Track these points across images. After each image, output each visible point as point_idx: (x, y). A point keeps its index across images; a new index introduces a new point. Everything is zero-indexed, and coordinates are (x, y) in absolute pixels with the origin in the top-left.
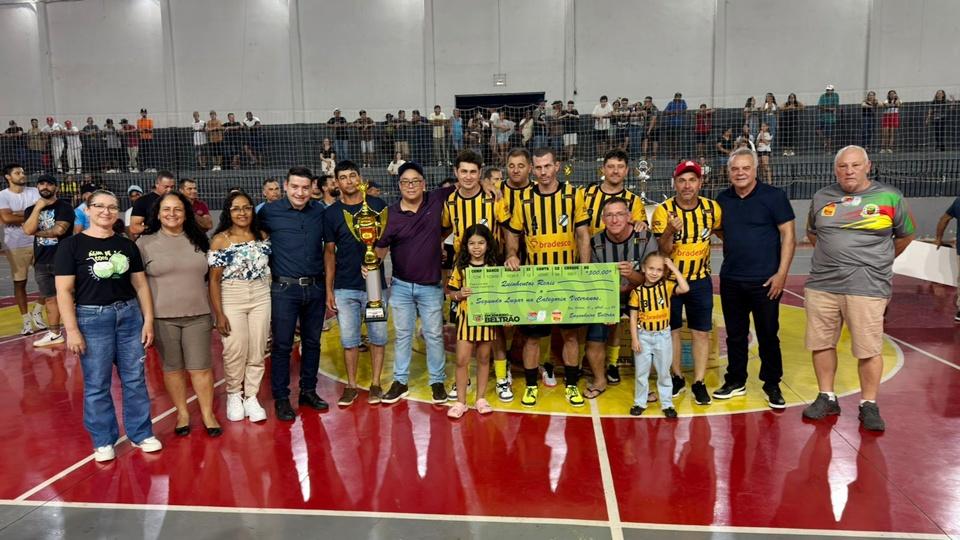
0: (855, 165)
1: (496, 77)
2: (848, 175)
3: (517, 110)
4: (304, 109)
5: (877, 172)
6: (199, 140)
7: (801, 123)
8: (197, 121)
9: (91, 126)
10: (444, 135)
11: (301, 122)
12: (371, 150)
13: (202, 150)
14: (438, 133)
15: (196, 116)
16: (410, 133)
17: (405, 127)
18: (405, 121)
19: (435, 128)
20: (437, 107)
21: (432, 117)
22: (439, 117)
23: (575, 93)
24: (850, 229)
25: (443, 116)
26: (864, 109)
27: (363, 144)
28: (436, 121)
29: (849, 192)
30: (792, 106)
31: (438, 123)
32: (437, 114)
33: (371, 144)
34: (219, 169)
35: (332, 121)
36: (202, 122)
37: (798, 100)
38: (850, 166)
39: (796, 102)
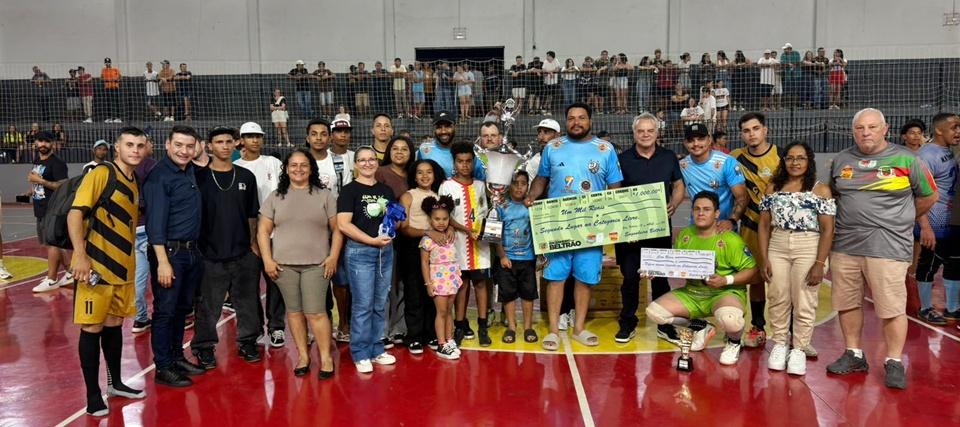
0: (871, 127)
1: (457, 30)
2: (864, 136)
3: (478, 64)
4: (260, 60)
5: (826, 128)
6: (152, 90)
8: (150, 71)
10: (404, 88)
11: (258, 73)
12: (330, 101)
13: (152, 100)
14: (399, 85)
15: (149, 67)
16: (370, 85)
17: (365, 79)
18: (365, 73)
19: (396, 81)
20: (397, 60)
21: (392, 69)
22: (399, 70)
23: (534, 47)
24: (867, 190)
25: (403, 69)
27: (323, 95)
28: (397, 73)
29: (866, 154)
31: (399, 75)
32: (398, 66)
33: (330, 95)
34: (172, 119)
35: (293, 72)
36: (155, 73)
38: (867, 127)
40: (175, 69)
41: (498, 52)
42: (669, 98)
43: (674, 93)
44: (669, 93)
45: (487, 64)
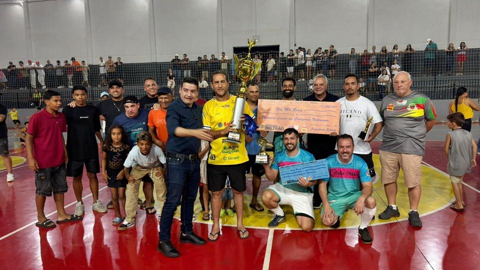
0: (402, 82)
1: (255, 37)
2: (399, 87)
4: (156, 55)
7: (413, 60)
8: (102, 61)
9: (49, 64)
10: (226, 68)
11: (155, 61)
12: (189, 75)
13: (104, 76)
14: (224, 66)
15: (101, 59)
16: (209, 66)
17: (207, 63)
18: (208, 60)
19: (222, 64)
20: (223, 53)
21: (220, 58)
22: (224, 58)
23: (295, 45)
24: (402, 117)
25: (226, 58)
26: (447, 52)
27: (185, 72)
28: (223, 60)
29: (400, 97)
30: (409, 51)
31: (225, 61)
32: (223, 56)
33: (189, 72)
35: (173, 61)
36: (104, 62)
37: (412, 47)
38: (400, 82)
39: (411, 49)
40: (115, 60)
41: (276, 48)
42: (367, 70)
43: (370, 68)
44: (367, 67)
45: (268, 54)
